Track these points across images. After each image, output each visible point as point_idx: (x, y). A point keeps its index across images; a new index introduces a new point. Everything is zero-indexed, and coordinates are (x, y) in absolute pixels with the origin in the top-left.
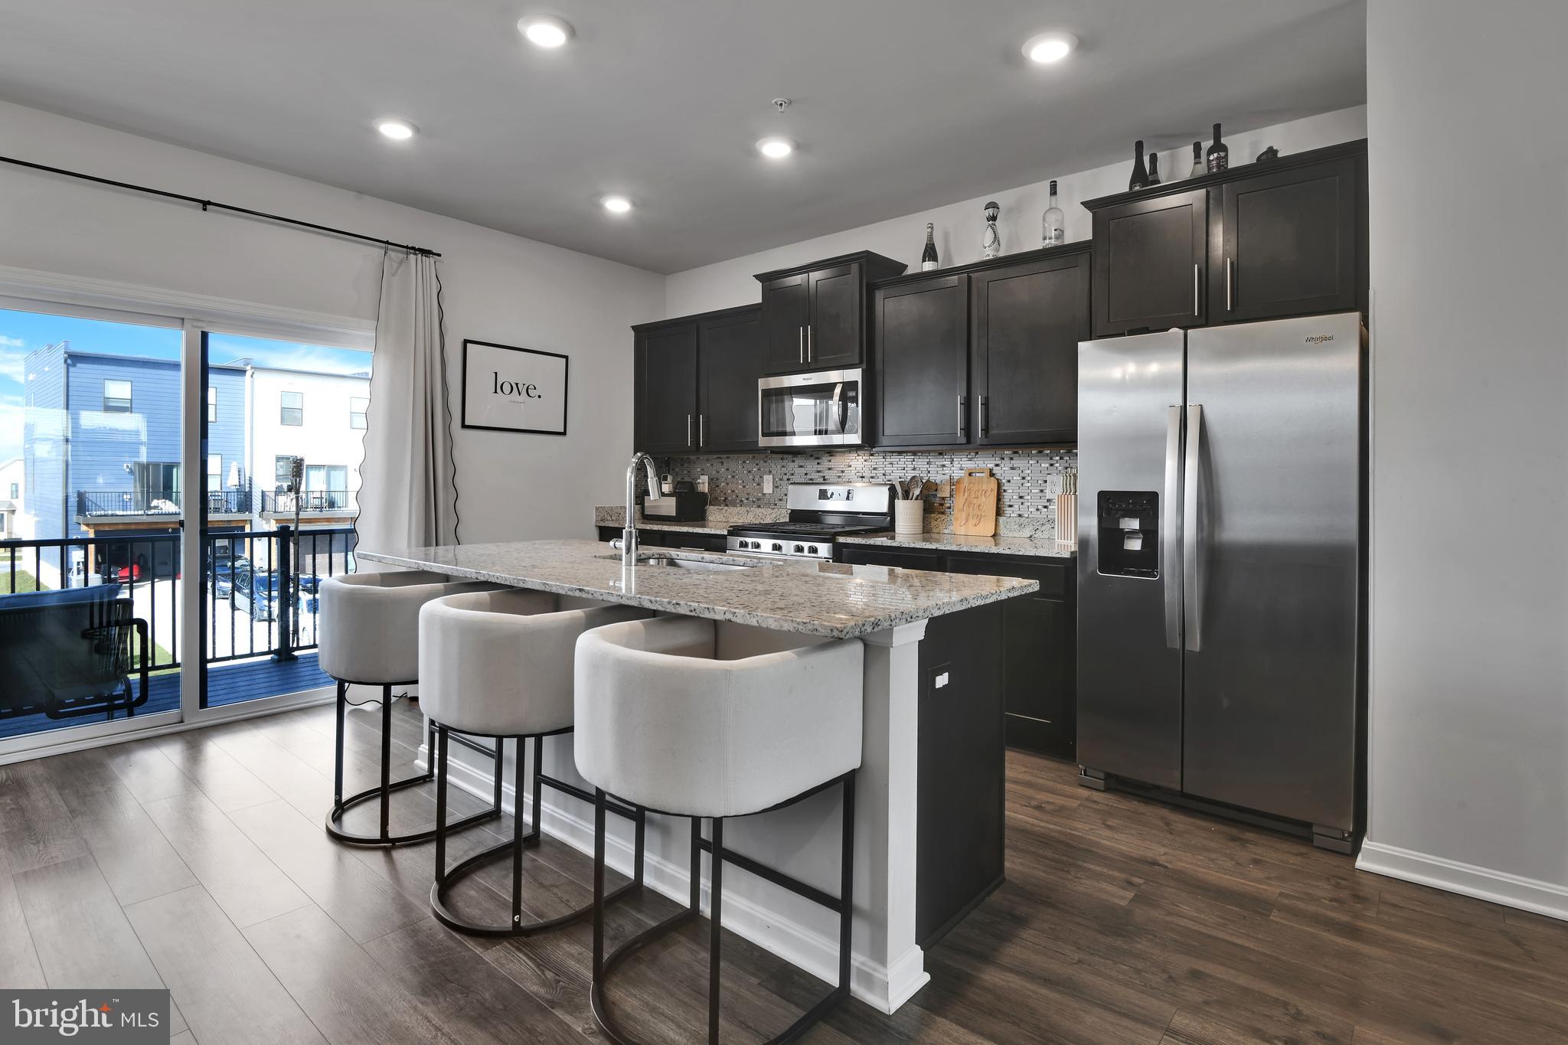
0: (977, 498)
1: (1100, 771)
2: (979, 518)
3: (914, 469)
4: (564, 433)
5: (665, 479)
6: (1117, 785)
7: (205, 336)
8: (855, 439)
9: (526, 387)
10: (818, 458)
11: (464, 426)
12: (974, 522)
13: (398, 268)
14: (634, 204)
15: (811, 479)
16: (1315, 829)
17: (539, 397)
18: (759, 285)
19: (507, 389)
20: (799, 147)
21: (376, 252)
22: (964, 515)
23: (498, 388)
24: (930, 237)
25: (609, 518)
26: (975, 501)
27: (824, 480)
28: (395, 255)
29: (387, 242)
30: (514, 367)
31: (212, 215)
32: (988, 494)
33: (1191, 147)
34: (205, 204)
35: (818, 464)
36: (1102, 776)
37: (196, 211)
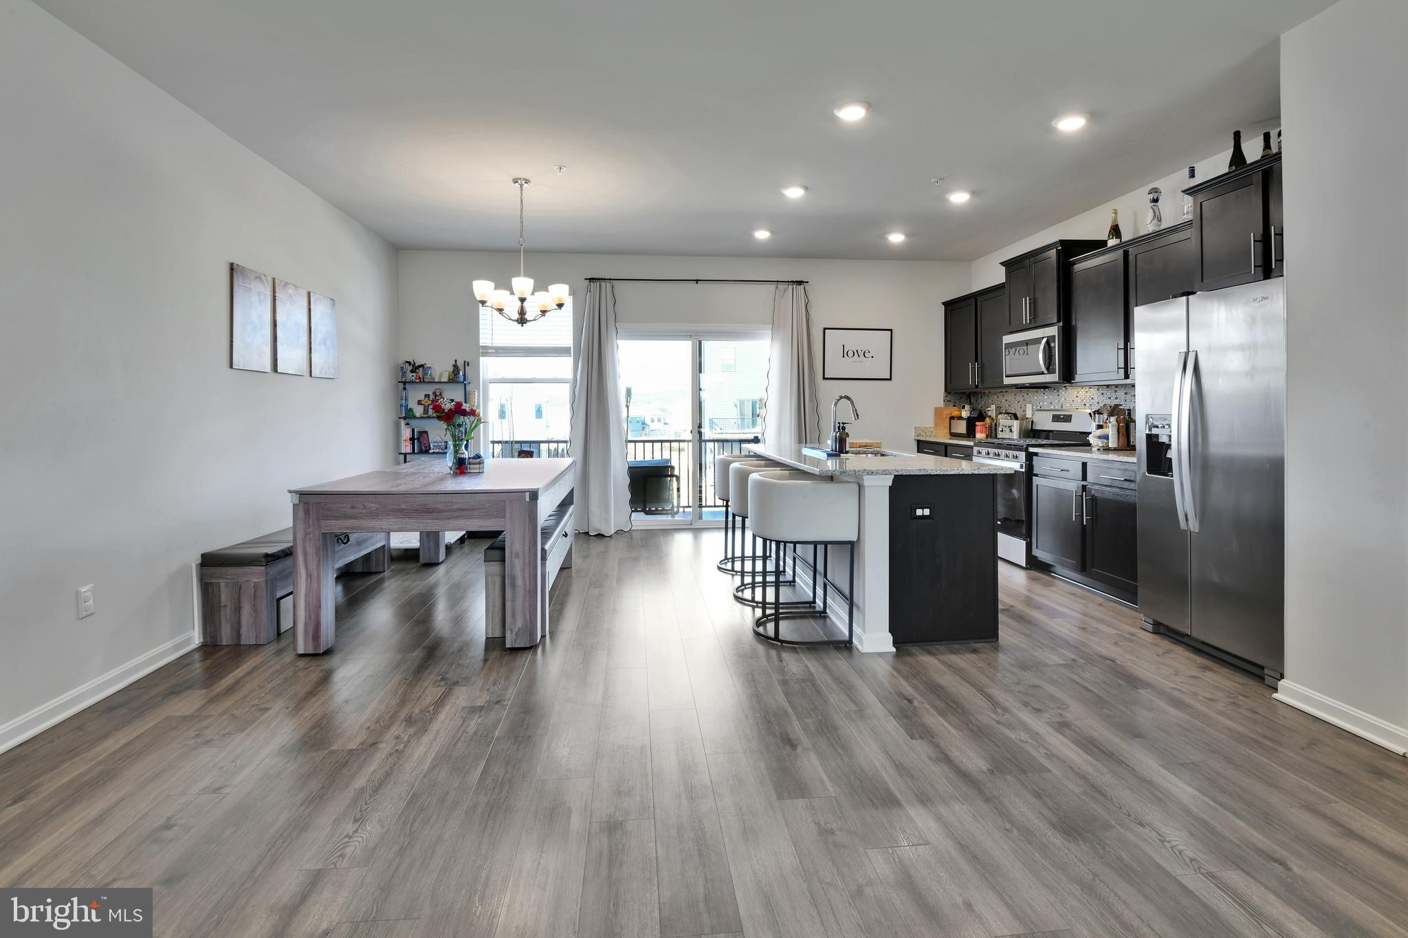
1: (1150, 618)
3: (1116, 398)
4: (890, 379)
5: (964, 407)
6: (1160, 629)
7: (700, 343)
8: (1054, 377)
9: (863, 352)
11: (824, 378)
13: (784, 294)
14: (907, 235)
16: (1266, 671)
17: (872, 357)
18: (1003, 268)
19: (851, 354)
20: (974, 193)
21: (772, 287)
23: (845, 354)
24: (1115, 219)
25: (924, 434)
27: (1062, 407)
28: (781, 287)
29: (778, 281)
30: (855, 341)
31: (700, 284)
33: (1262, 137)
34: (697, 280)
35: (1058, 395)
36: (1151, 622)
37: (693, 284)
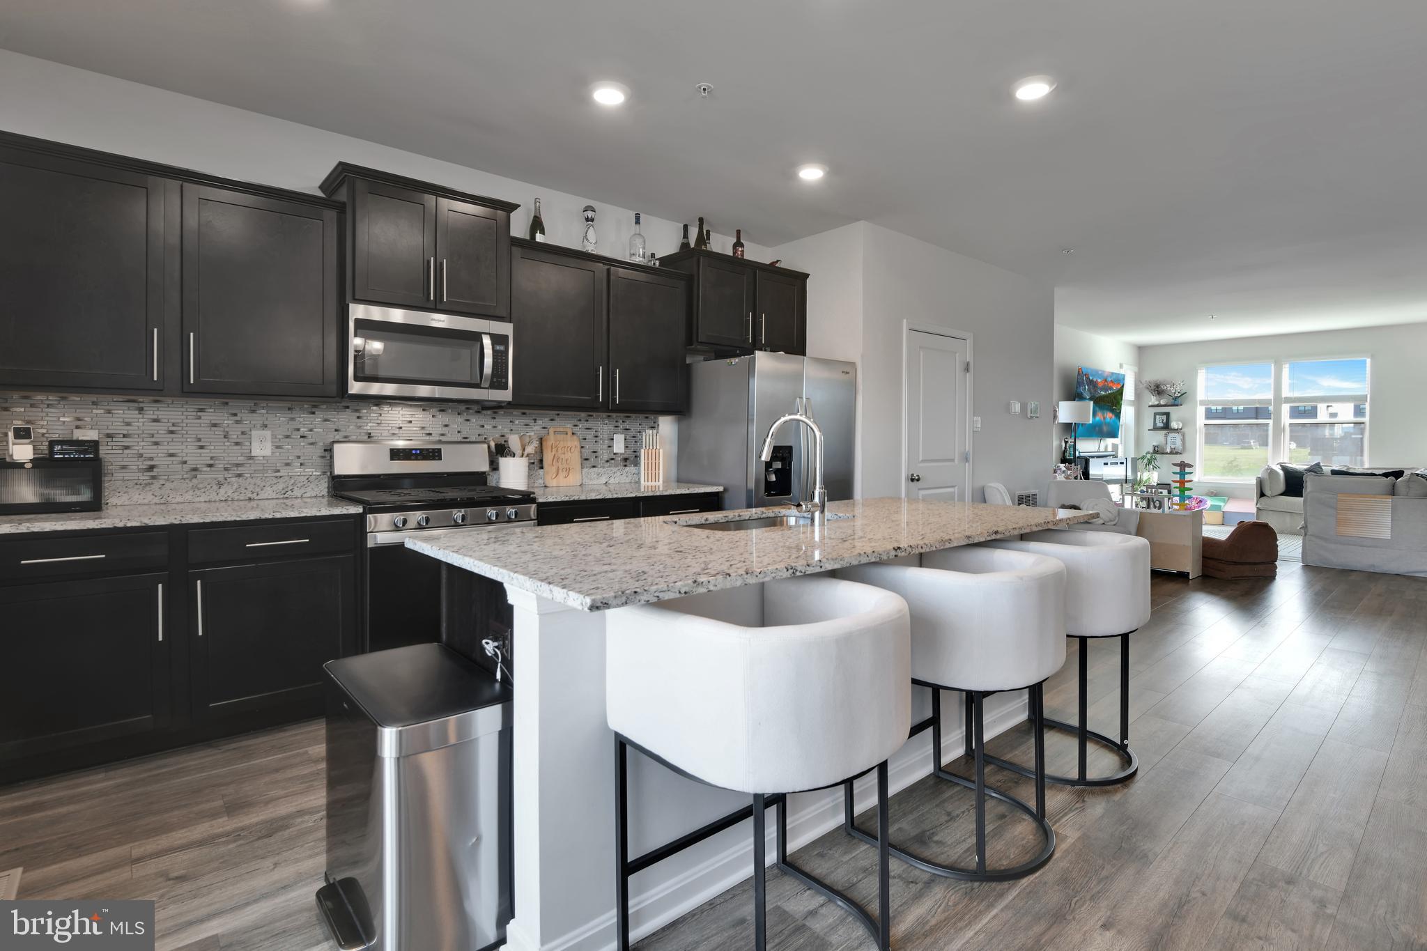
0: (564, 454)
2: (568, 470)
8: (506, 395)
10: (357, 411)
12: (565, 474)
15: (346, 437)
22: (554, 469)
26: (562, 456)
27: (369, 437)
32: (572, 450)
35: (358, 417)
